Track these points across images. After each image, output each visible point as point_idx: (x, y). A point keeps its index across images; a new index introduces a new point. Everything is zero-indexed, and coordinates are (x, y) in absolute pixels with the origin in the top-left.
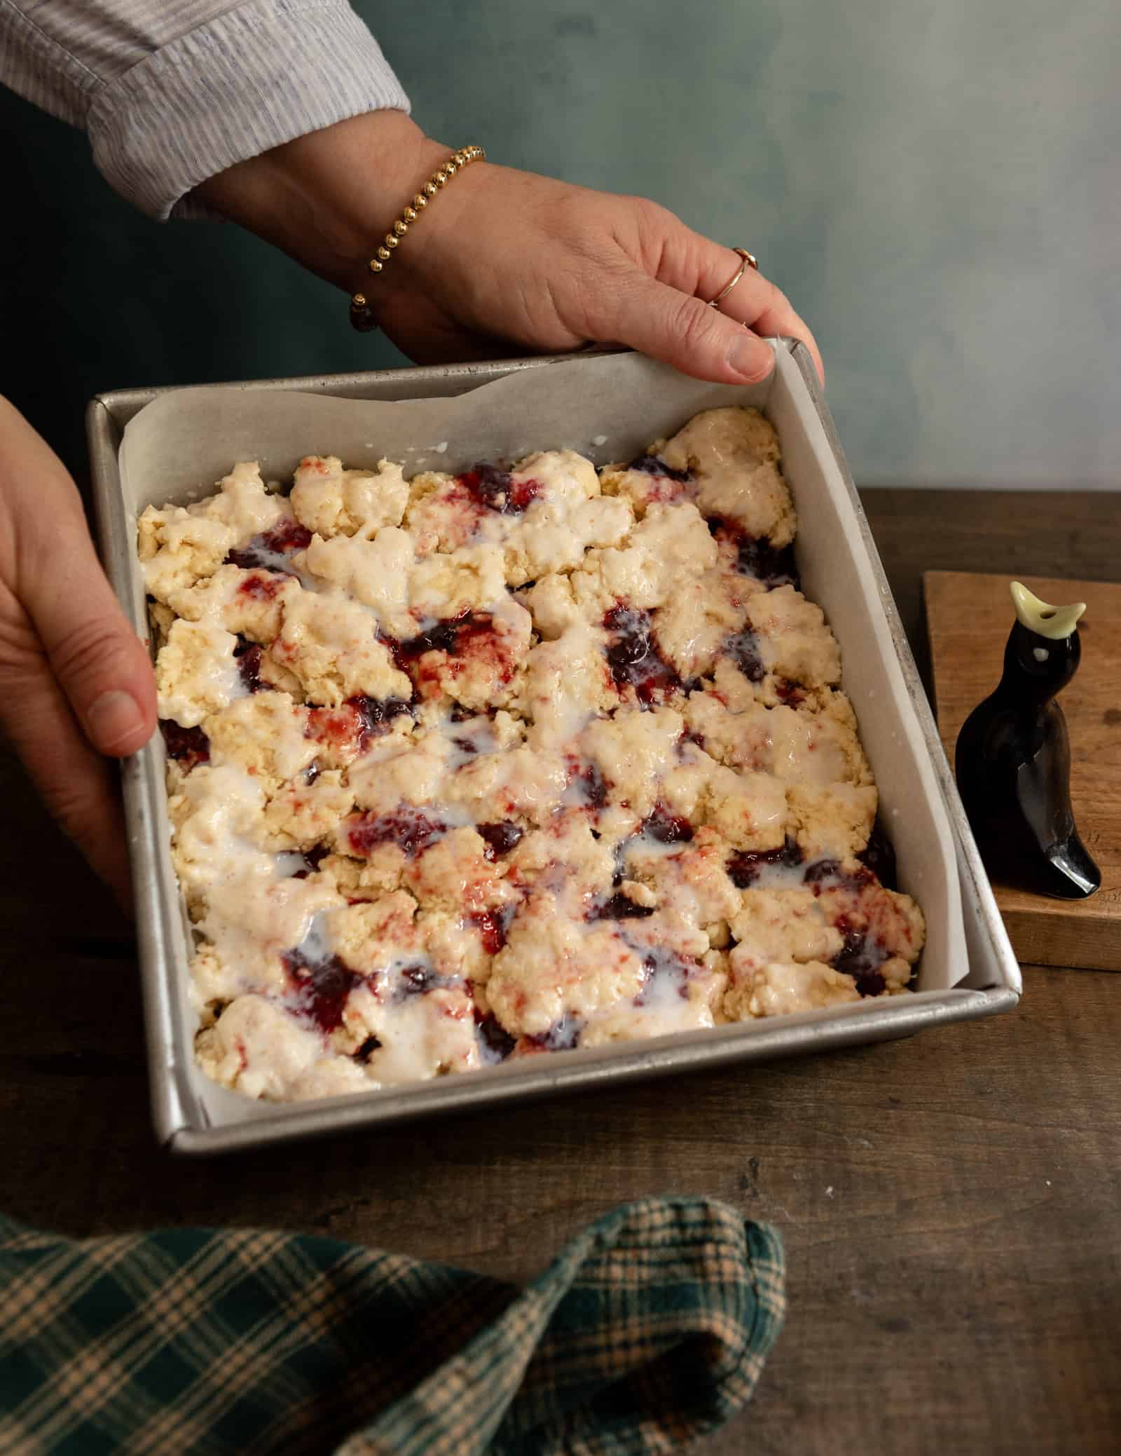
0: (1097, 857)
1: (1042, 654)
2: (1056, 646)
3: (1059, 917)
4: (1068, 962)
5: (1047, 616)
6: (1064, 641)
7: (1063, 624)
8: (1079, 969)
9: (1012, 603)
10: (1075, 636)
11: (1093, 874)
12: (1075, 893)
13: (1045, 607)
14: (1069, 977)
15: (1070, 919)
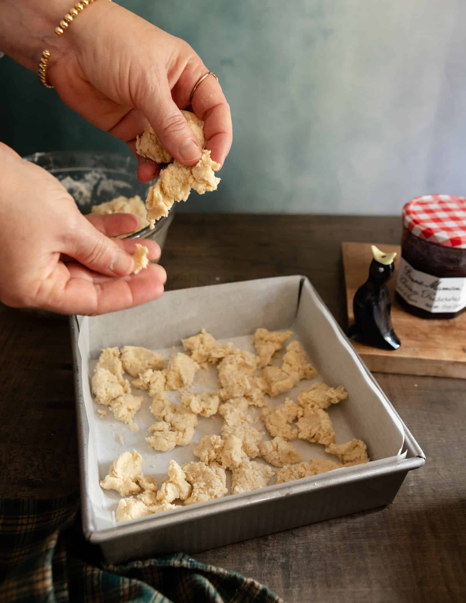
0: (400, 337)
1: (382, 269)
2: (386, 267)
3: (387, 357)
4: (390, 371)
5: (383, 257)
6: (388, 266)
7: (389, 259)
8: (394, 374)
9: (371, 253)
10: (393, 264)
11: (398, 342)
12: (391, 348)
13: (382, 254)
14: (390, 377)
15: (391, 357)
